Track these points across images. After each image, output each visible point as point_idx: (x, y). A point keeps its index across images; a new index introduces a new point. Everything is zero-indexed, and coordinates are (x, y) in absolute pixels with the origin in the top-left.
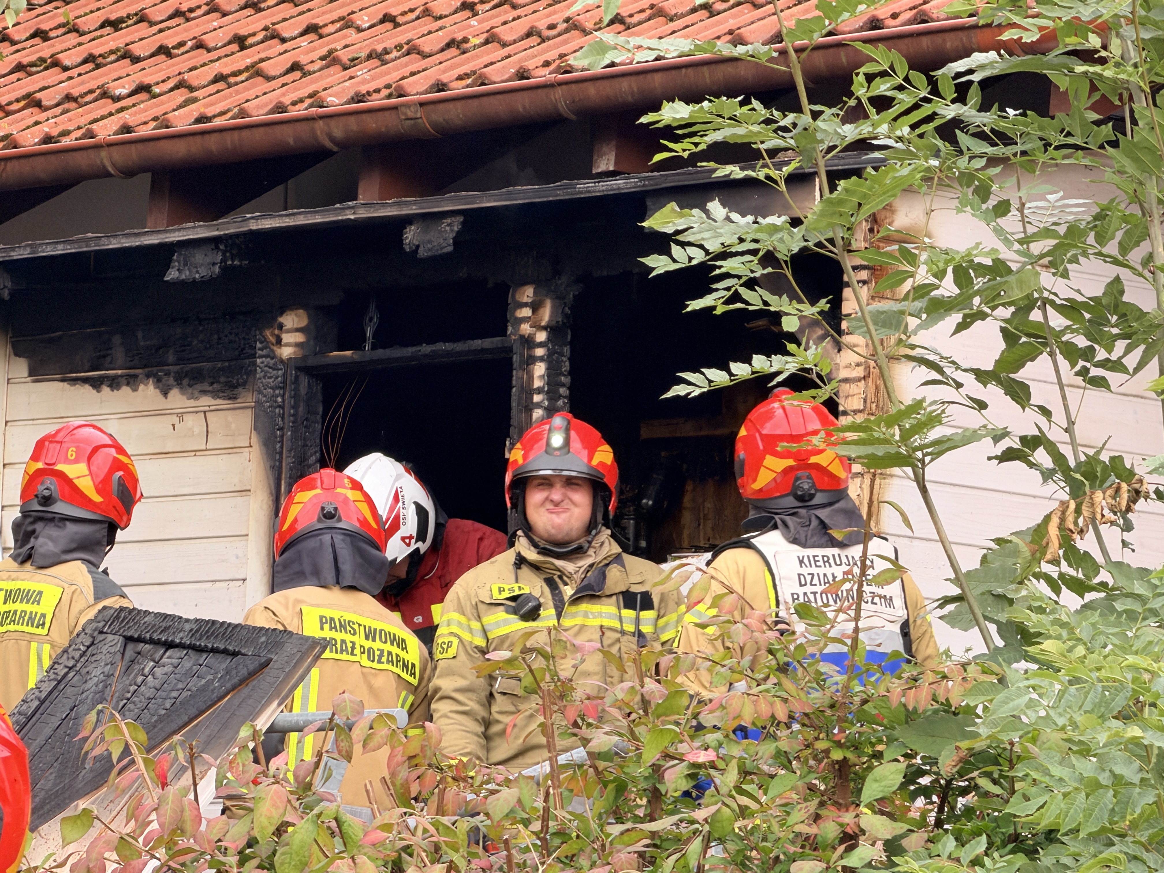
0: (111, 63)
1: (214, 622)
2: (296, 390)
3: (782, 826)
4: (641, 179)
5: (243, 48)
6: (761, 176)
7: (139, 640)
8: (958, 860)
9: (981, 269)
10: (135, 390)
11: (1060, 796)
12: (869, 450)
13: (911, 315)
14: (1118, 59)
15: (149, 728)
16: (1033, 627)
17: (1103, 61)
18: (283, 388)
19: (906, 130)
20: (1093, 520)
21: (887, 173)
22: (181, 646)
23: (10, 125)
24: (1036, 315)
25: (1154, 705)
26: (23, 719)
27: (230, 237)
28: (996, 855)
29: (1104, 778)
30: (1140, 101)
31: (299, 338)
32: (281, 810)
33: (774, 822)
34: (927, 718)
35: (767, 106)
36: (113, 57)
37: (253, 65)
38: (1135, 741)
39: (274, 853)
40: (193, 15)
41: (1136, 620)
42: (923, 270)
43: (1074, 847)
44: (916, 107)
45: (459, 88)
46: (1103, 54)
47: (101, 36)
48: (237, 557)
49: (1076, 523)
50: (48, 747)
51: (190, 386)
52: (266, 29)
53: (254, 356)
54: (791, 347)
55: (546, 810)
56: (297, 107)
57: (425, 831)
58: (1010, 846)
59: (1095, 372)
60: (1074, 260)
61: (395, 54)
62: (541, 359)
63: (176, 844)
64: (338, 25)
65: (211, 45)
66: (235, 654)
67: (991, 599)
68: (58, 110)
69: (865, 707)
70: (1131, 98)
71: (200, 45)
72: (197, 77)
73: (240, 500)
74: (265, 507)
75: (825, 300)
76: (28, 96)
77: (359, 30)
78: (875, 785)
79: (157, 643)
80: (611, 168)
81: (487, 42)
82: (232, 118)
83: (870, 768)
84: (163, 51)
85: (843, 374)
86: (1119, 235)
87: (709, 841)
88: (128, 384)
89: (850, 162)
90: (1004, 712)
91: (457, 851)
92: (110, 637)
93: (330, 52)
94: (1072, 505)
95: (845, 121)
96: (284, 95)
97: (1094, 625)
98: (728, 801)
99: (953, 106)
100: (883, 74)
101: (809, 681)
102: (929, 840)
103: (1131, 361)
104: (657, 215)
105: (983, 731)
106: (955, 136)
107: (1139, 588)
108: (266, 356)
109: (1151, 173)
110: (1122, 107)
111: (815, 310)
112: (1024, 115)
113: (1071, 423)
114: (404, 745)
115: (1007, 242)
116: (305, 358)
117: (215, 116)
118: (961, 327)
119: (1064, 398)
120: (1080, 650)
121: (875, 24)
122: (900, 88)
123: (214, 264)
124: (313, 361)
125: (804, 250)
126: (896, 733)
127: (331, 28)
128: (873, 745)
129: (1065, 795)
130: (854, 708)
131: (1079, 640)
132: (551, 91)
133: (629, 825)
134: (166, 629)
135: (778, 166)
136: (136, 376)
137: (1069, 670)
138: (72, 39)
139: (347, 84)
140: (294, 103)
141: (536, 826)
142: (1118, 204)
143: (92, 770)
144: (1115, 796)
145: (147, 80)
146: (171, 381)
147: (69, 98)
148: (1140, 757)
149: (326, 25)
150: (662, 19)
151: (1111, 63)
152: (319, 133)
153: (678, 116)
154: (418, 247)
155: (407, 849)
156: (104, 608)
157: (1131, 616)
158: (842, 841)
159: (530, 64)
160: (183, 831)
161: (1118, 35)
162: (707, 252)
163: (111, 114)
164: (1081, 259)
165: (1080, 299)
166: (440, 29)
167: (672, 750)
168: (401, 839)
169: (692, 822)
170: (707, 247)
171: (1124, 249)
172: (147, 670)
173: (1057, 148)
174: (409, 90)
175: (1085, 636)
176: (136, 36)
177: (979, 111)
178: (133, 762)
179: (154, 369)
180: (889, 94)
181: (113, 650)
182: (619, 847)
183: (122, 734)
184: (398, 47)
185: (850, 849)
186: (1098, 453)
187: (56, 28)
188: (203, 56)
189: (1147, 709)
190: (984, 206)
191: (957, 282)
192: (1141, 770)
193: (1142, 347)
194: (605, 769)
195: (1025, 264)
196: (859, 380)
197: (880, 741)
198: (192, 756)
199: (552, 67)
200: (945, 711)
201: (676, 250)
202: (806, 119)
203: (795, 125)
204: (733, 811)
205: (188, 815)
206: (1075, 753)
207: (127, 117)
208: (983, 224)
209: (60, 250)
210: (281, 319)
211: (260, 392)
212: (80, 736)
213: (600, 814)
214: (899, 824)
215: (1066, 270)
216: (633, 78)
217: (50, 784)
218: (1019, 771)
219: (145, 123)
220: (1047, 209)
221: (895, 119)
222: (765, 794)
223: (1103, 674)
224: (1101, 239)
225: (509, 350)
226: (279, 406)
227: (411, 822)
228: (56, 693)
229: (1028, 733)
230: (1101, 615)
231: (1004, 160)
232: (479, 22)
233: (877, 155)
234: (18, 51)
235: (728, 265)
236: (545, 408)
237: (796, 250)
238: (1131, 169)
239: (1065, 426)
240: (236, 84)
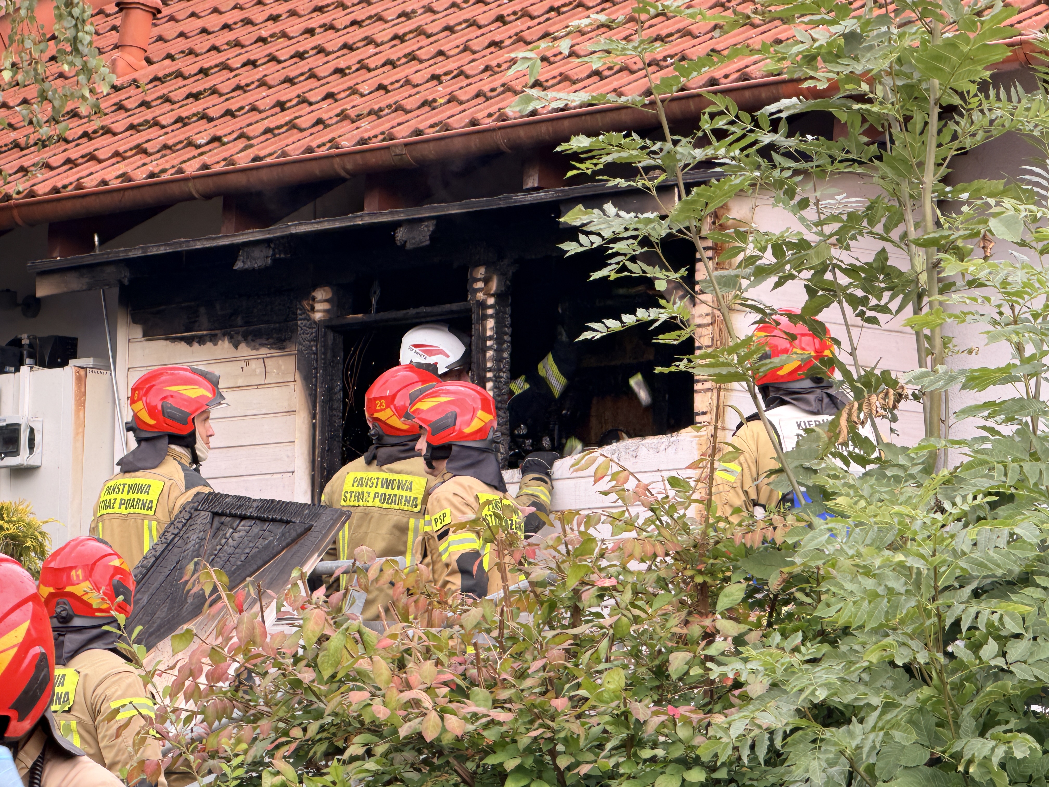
0: (194, 122)
1: (273, 501)
2: (325, 341)
3: (662, 629)
4: (557, 192)
5: (283, 110)
6: (639, 185)
7: (222, 514)
8: (783, 649)
9: (790, 245)
10: (215, 344)
11: (851, 603)
12: (717, 370)
13: (743, 278)
14: (881, 99)
15: (231, 575)
16: (830, 488)
17: (870, 101)
18: (317, 341)
19: (737, 152)
20: (870, 415)
21: (725, 183)
22: (250, 518)
23: (126, 166)
24: (828, 276)
25: (913, 540)
26: (145, 571)
27: (278, 238)
28: (809, 644)
29: (881, 590)
30: (896, 128)
31: (326, 306)
32: (321, 626)
33: (657, 627)
34: (760, 553)
35: (642, 137)
36: (195, 118)
37: (290, 121)
38: (901, 565)
39: (317, 656)
40: (249, 88)
41: (900, 482)
42: (751, 246)
43: (862, 637)
44: (744, 136)
45: (431, 133)
46: (871, 96)
47: (187, 104)
48: (288, 457)
49: (858, 417)
50: (162, 589)
51: (253, 340)
52: (299, 96)
53: (296, 319)
54: (662, 302)
55: (502, 622)
56: (321, 149)
57: (420, 638)
58: (819, 639)
59: (869, 314)
60: (854, 238)
61: (387, 111)
62: (491, 316)
63: (250, 651)
64: (348, 93)
65: (262, 108)
66: (287, 522)
67: (802, 471)
68: (159, 155)
69: (718, 546)
70: (890, 127)
71: (254, 109)
72: (253, 130)
73: (289, 418)
74: (306, 422)
75: (684, 269)
76: (138, 146)
77: (362, 95)
78: (726, 600)
79: (234, 516)
80: (536, 185)
81: (449, 101)
82: (276, 158)
83: (722, 588)
84: (229, 113)
85: (698, 321)
86: (883, 220)
87: (613, 641)
88: (211, 341)
89: (699, 175)
90: (811, 546)
91: (442, 651)
92: (203, 513)
93: (343, 111)
94: (856, 405)
95: (696, 146)
96: (312, 141)
97: (871, 486)
98: (626, 612)
99: (769, 135)
100: (721, 113)
101: (679, 530)
102: (764, 636)
103: (894, 306)
104: (570, 213)
105: (798, 559)
106: (771, 155)
107: (902, 460)
108: (304, 319)
109: (904, 177)
110: (883, 133)
111: (677, 275)
112: (817, 139)
113: (854, 349)
114: (404, 580)
115: (808, 227)
116: (330, 319)
117: (265, 157)
118: (778, 285)
119: (849, 332)
120: (863, 503)
121: (713, 82)
122: (732, 123)
123: (267, 257)
124: (336, 322)
125: (669, 235)
126: (739, 563)
127: (343, 95)
128: (723, 572)
129: (854, 603)
130: (709, 547)
131: (862, 497)
132: (494, 134)
133: (558, 631)
134: (240, 507)
135: (651, 179)
136: (215, 335)
137: (855, 517)
138: (167, 107)
139: (355, 132)
140: (319, 146)
141: (495, 633)
142: (883, 199)
143: (192, 604)
144: (888, 602)
145: (219, 133)
146: (240, 338)
147: (166, 147)
148: (905, 575)
149: (339, 93)
150: (567, 83)
151: (877, 103)
152: (336, 166)
153: (582, 145)
154: (406, 242)
155: (408, 651)
156: (198, 493)
157: (897, 479)
158: (704, 638)
159: (479, 116)
160: (254, 643)
161: (880, 83)
162: (603, 238)
163: (194, 157)
164: (859, 237)
165: (858, 264)
166: (417, 93)
167: (586, 579)
168: (403, 644)
169: (602, 628)
170: (603, 234)
171: (887, 229)
172: (228, 535)
173: (840, 162)
174: (397, 135)
175: (865, 493)
176: (210, 104)
177: (787, 137)
178: (219, 598)
179: (228, 330)
180: (725, 127)
181: (204, 522)
182: (552, 646)
183: (212, 578)
184: (389, 106)
185: (710, 643)
186: (873, 369)
187: (156, 99)
188: (256, 116)
189: (909, 543)
190: (792, 203)
191: (775, 254)
192: (906, 584)
193: (901, 296)
194: (541, 593)
195: (820, 241)
196: (708, 325)
197: (728, 569)
198: (259, 592)
199: (494, 117)
200: (772, 548)
201: (582, 238)
202: (669, 145)
203: (661, 150)
204: (629, 619)
205: (258, 631)
206: (861, 574)
207: (206, 159)
208: (791, 215)
209: (162, 250)
210: (314, 294)
211: (300, 344)
212: (183, 580)
213: (539, 625)
214: (742, 626)
215: (848, 245)
216: (550, 123)
217: (164, 614)
218: (824, 587)
219: (218, 162)
220: (835, 204)
221: (730, 145)
222: (651, 607)
223: (879, 519)
224: (872, 223)
225: (469, 311)
226: (314, 353)
227: (410, 632)
228: (166, 552)
229: (828, 561)
230: (876, 480)
231: (805, 172)
232: (444, 88)
233: (718, 169)
234: (130, 116)
235: (618, 247)
236: (495, 350)
237: (664, 235)
238: (890, 174)
239: (850, 351)
240: (279, 134)
